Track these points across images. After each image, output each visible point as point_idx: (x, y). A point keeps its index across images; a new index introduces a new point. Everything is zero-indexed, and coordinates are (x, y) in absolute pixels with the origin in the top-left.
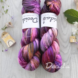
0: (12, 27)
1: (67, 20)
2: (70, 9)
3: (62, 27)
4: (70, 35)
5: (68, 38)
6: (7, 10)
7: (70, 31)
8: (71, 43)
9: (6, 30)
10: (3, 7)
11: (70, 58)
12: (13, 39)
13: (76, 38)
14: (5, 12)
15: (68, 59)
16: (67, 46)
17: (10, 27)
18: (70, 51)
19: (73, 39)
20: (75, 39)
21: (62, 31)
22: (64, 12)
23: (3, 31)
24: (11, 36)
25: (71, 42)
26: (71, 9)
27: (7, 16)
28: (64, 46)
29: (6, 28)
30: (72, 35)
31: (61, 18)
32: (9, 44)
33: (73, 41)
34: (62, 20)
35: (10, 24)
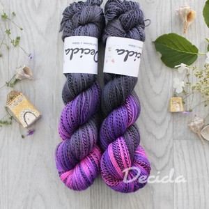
0: (31, 80)
1: (163, 59)
2: (167, 33)
3: (151, 75)
4: (171, 94)
5: (165, 103)
6: (18, 38)
7: (171, 86)
8: (173, 113)
9: (18, 87)
10: (8, 32)
11: (172, 149)
12: (35, 106)
13: (184, 103)
14: (12, 42)
15: (166, 151)
16: (164, 120)
17: (26, 78)
18: (170, 131)
19: (178, 105)
20: (182, 104)
21: (151, 87)
22: (154, 40)
23: (10, 89)
24: (29, 99)
25: (172, 110)
26: (169, 34)
27: (19, 53)
28: (155, 122)
29: (17, 81)
30: (175, 95)
31: (148, 55)
32: (27, 120)
33: (177, 108)
34: (149, 59)
35: (25, 71)
